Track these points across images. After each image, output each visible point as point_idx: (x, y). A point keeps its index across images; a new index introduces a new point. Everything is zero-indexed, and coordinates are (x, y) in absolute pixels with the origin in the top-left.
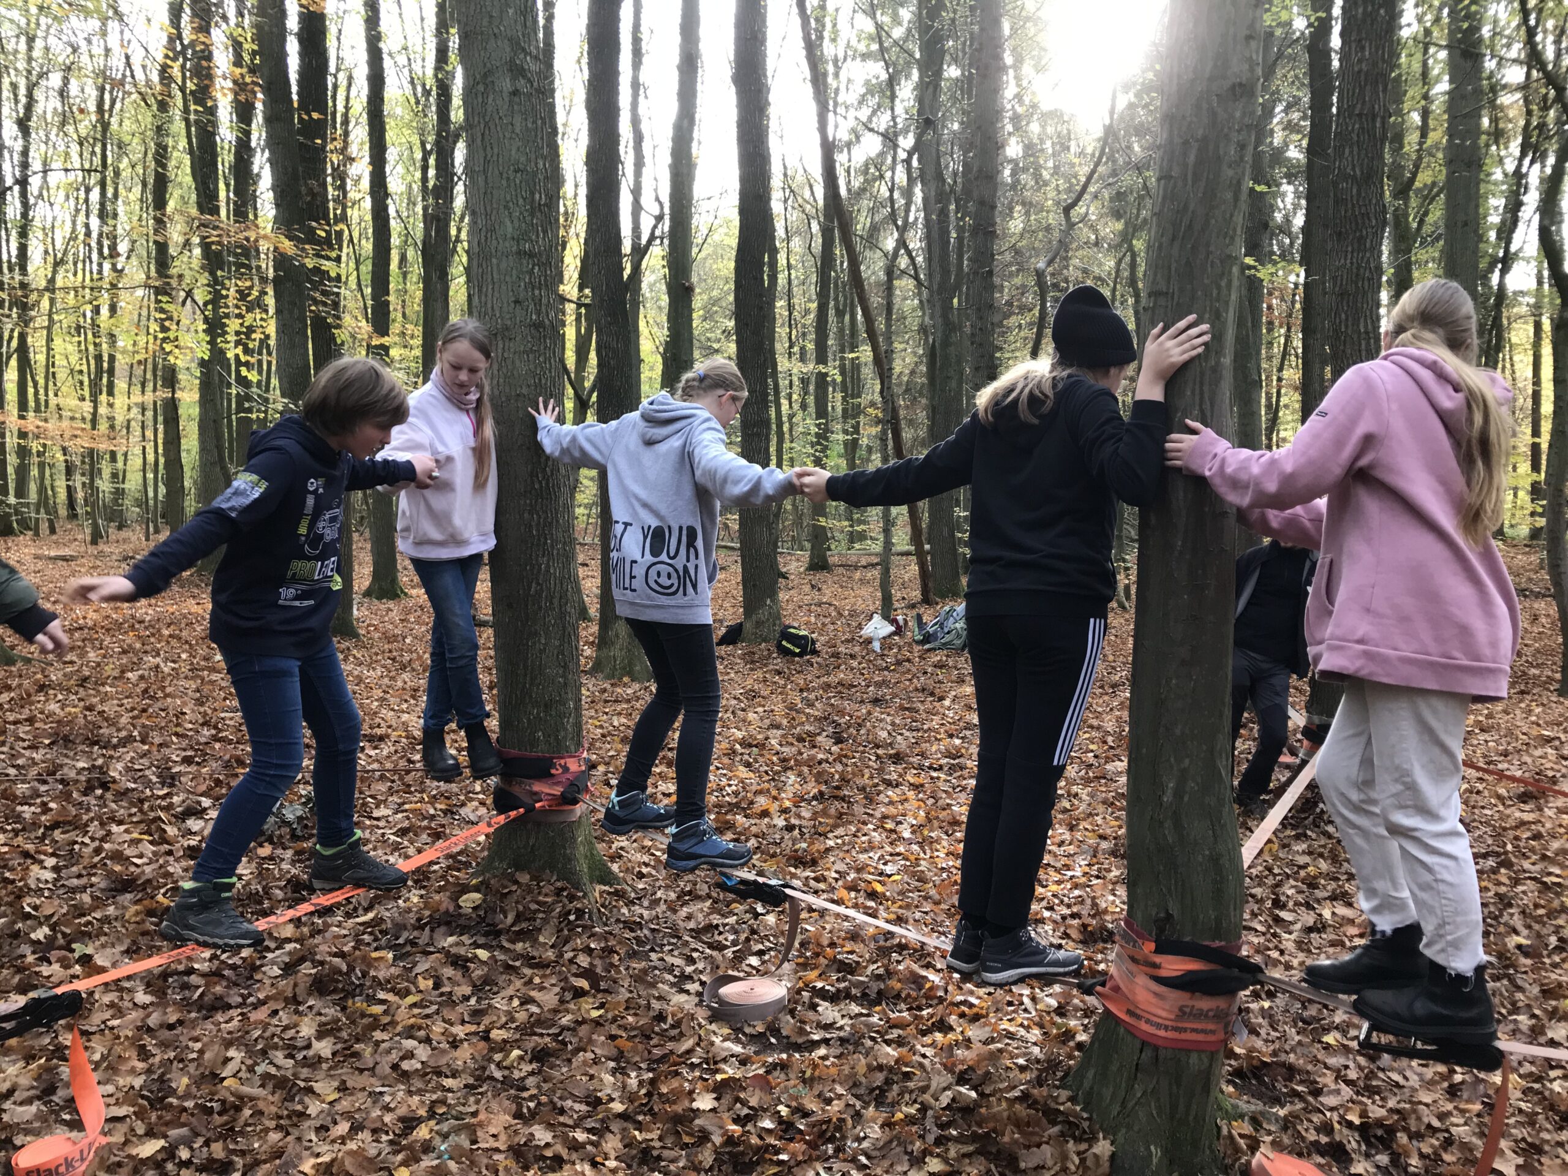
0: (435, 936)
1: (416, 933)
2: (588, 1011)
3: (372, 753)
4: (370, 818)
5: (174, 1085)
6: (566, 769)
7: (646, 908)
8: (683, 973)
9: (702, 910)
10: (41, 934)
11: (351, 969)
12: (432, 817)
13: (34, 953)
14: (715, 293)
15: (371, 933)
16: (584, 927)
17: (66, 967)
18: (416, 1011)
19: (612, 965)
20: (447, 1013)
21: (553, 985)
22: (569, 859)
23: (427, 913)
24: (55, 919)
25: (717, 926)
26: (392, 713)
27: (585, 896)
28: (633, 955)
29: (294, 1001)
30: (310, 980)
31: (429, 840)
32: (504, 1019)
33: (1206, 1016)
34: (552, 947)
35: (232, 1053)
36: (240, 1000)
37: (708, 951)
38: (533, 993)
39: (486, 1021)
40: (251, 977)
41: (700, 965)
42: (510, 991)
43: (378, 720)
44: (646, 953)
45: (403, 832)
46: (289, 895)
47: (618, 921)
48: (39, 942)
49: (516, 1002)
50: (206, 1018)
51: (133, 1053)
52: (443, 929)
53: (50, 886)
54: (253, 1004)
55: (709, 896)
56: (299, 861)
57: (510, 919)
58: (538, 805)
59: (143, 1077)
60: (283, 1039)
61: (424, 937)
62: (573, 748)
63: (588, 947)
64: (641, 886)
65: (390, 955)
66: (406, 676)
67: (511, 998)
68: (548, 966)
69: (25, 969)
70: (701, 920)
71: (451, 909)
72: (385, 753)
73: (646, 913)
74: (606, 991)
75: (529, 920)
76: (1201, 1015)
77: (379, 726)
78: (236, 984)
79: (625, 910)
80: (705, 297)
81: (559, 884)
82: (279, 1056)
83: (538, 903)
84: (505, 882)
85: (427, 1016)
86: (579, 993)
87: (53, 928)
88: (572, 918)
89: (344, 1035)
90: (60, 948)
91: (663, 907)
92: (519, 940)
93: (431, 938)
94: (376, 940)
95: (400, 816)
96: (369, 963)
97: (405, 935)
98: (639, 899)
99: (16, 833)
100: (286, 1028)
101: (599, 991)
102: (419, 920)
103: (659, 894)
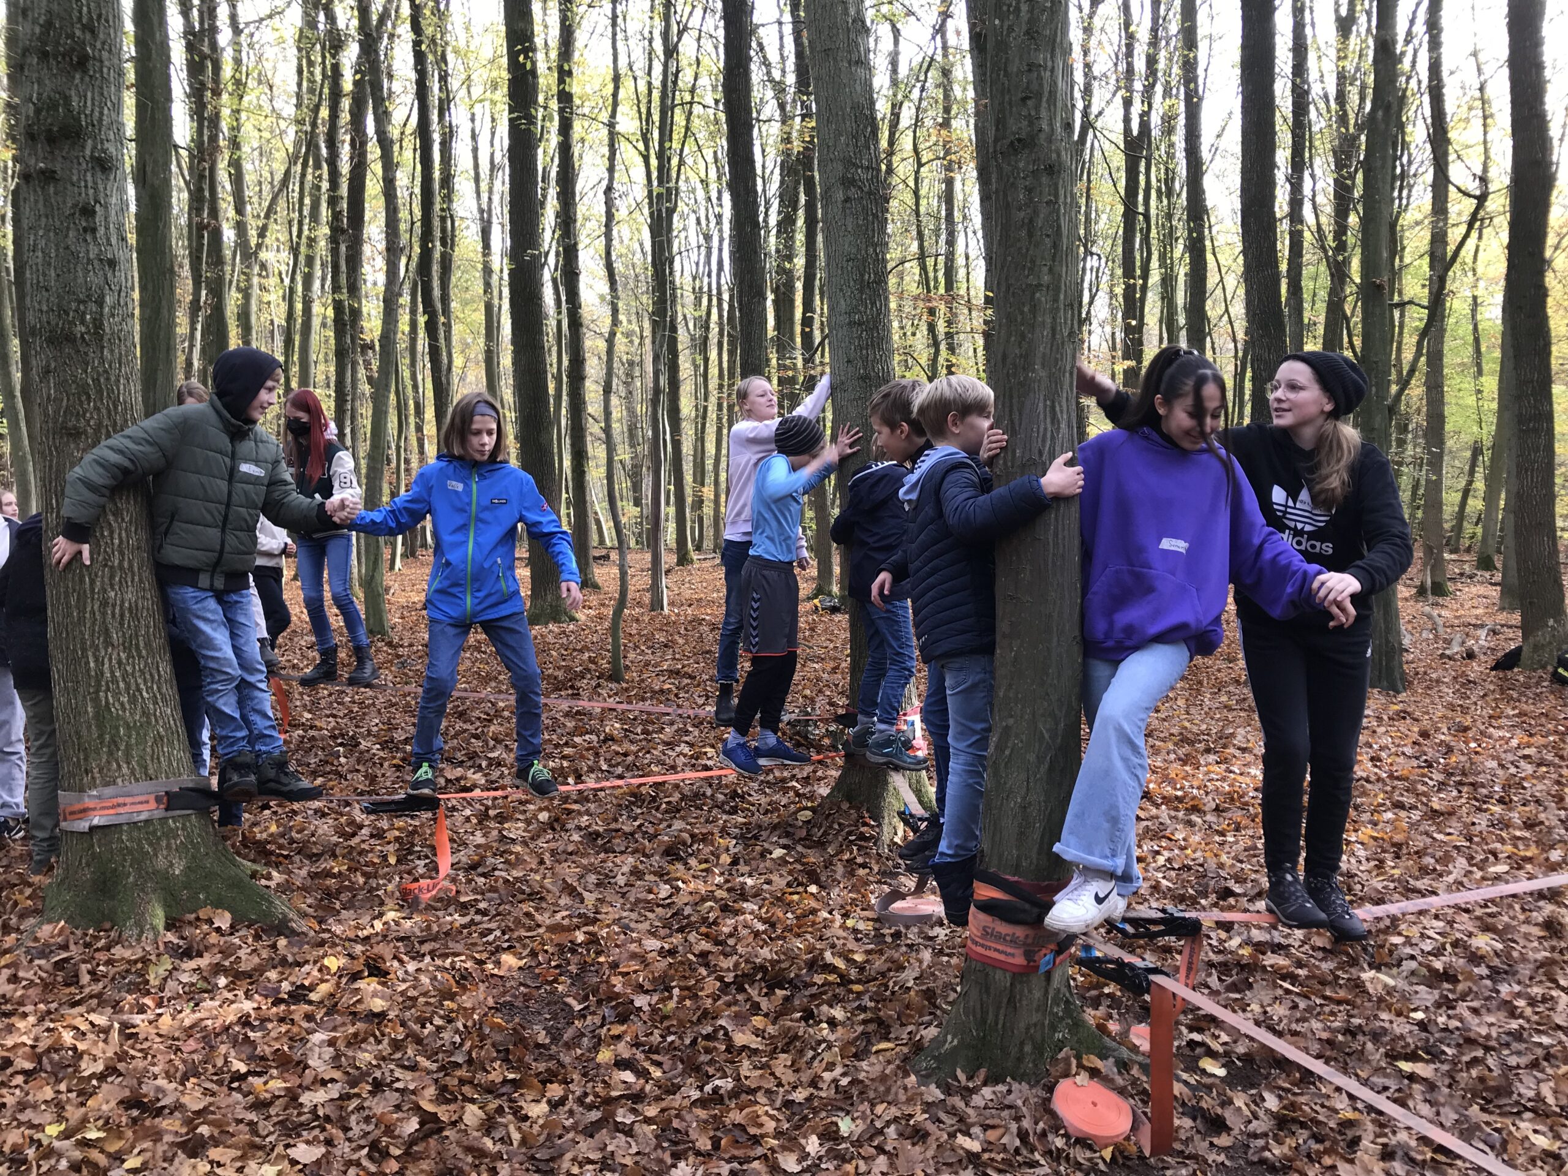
33: (1004, 939)
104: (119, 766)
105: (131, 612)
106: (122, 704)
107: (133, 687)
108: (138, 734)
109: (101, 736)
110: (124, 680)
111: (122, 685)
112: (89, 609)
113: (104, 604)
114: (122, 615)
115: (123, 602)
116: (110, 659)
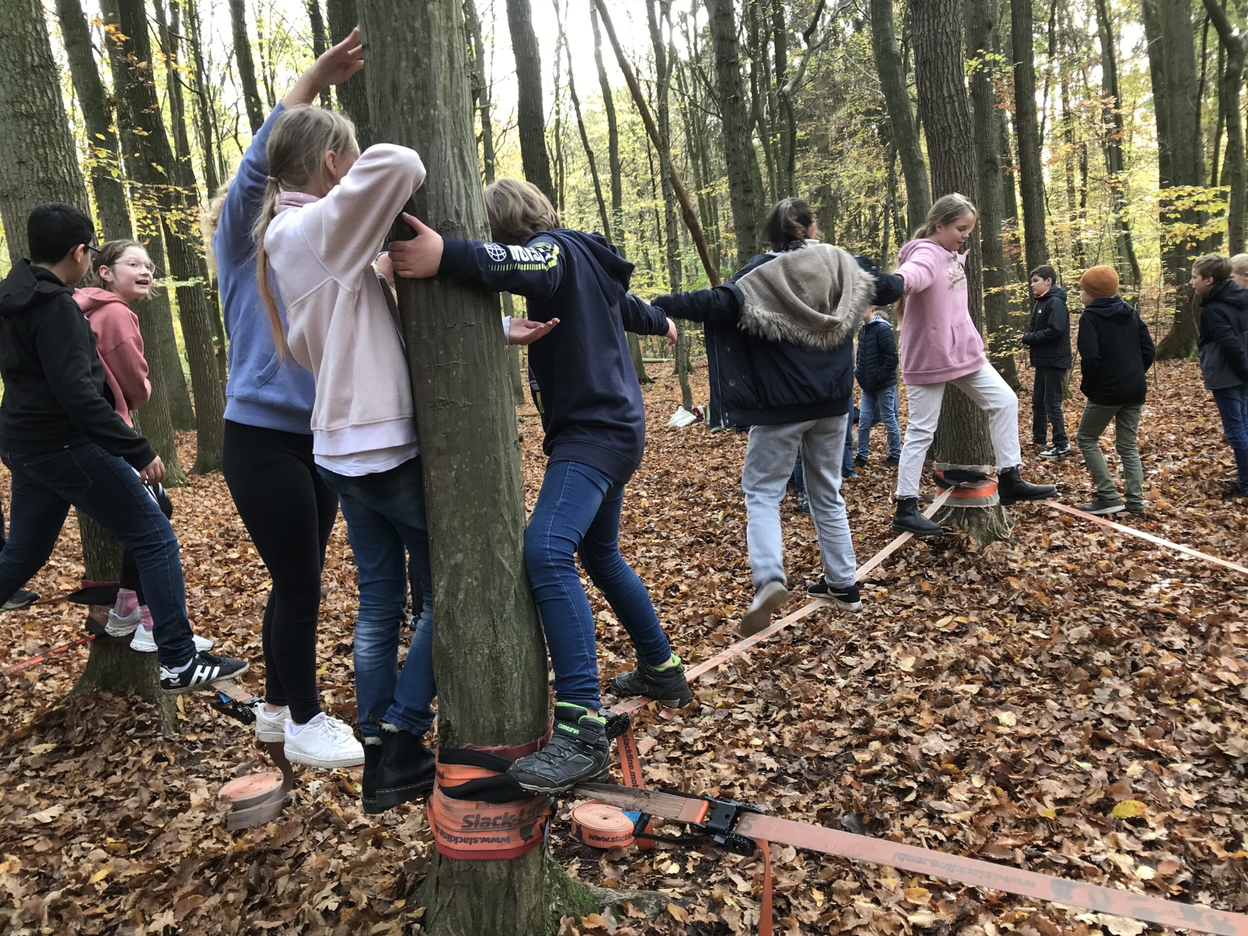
33: (494, 824)
76: (488, 824)
84: (90, 700)
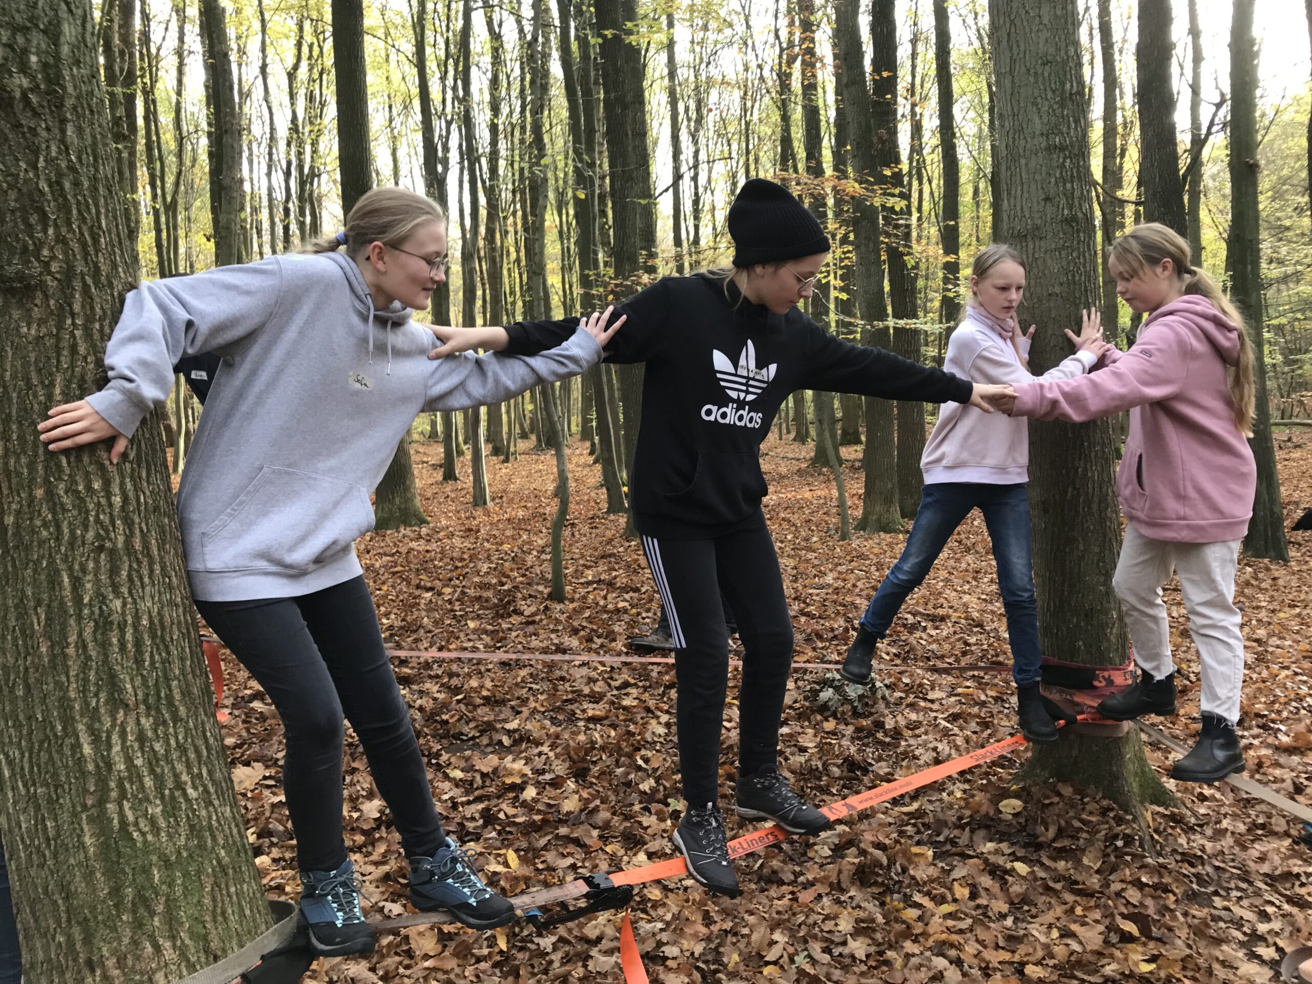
0: (975, 838)
1: (956, 832)
2: (1136, 964)
3: (933, 633)
4: (925, 699)
5: (725, 960)
6: (1110, 682)
7: (1210, 839)
8: (1254, 931)
9: (1278, 851)
10: (646, 786)
11: (892, 862)
12: (983, 704)
13: (640, 802)
14: (1285, 172)
15: (914, 825)
16: (1134, 856)
17: (662, 820)
18: (950, 923)
19: (1167, 908)
20: (980, 932)
21: (1097, 922)
22: (1116, 777)
23: (967, 813)
24: (659, 773)
25: (1298, 876)
26: (954, 594)
27: (1135, 819)
28: (1192, 897)
29: (837, 887)
30: (853, 868)
31: (978, 729)
32: (1040, 953)
34: (1098, 872)
35: (777, 936)
36: (792, 878)
37: (1286, 907)
38: (1074, 927)
39: (1022, 949)
40: (805, 854)
41: (1276, 925)
42: (1049, 917)
43: (941, 600)
44: (1209, 896)
45: (954, 718)
46: (845, 773)
47: (1174, 851)
48: (645, 793)
49: (1055, 934)
50: (763, 890)
51: (697, 917)
52: (982, 833)
53: (662, 740)
54: (803, 883)
55: (1287, 834)
56: (859, 738)
57: (1051, 833)
58: (1079, 717)
59: (703, 944)
60: (822, 931)
61: (964, 838)
62: (1117, 660)
63: (1139, 880)
64: (1202, 811)
65: (930, 853)
66: (969, 558)
67: (1050, 926)
68: (1092, 895)
69: (632, 817)
70: (1276, 864)
71: (992, 813)
72: (945, 633)
73: (1209, 846)
74: (1159, 940)
75: (1072, 837)
77: (941, 606)
78: (792, 859)
79: (1183, 840)
80: (1274, 178)
81: (1105, 803)
82: (816, 948)
83: (1082, 821)
84: (1048, 792)
85: (961, 932)
86: (1127, 938)
87: (657, 781)
88: (1120, 843)
89: (879, 936)
90: (658, 802)
91: (1228, 841)
92: (1062, 858)
93: (971, 839)
94: (918, 832)
95: (953, 699)
96: (910, 858)
97: (946, 832)
98: (1201, 826)
99: (645, 689)
100: (827, 918)
101: (1150, 938)
102: (960, 818)
103: (1225, 823)
104: (157, 948)
105: (153, 636)
106: (153, 822)
107: (170, 784)
108: (186, 874)
109: (116, 892)
110: (152, 771)
111: (148, 782)
112: (73, 639)
113: (104, 624)
114: (138, 644)
115: (137, 617)
116: (123, 735)
